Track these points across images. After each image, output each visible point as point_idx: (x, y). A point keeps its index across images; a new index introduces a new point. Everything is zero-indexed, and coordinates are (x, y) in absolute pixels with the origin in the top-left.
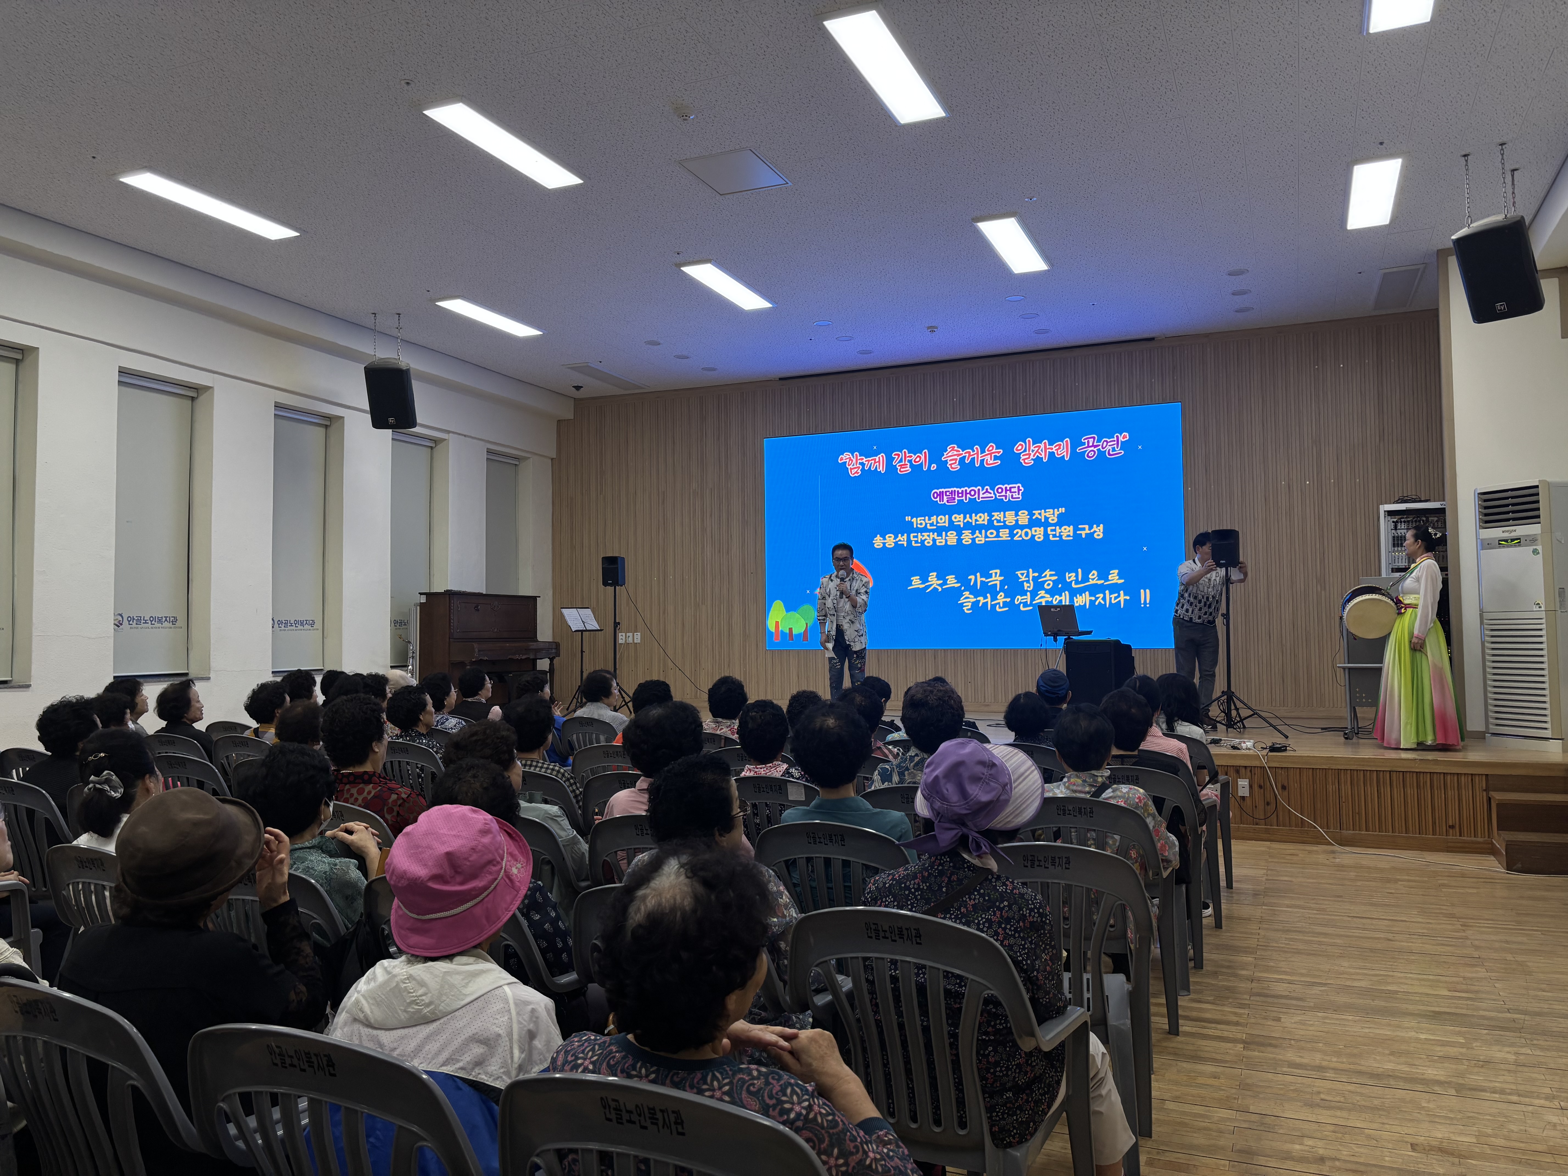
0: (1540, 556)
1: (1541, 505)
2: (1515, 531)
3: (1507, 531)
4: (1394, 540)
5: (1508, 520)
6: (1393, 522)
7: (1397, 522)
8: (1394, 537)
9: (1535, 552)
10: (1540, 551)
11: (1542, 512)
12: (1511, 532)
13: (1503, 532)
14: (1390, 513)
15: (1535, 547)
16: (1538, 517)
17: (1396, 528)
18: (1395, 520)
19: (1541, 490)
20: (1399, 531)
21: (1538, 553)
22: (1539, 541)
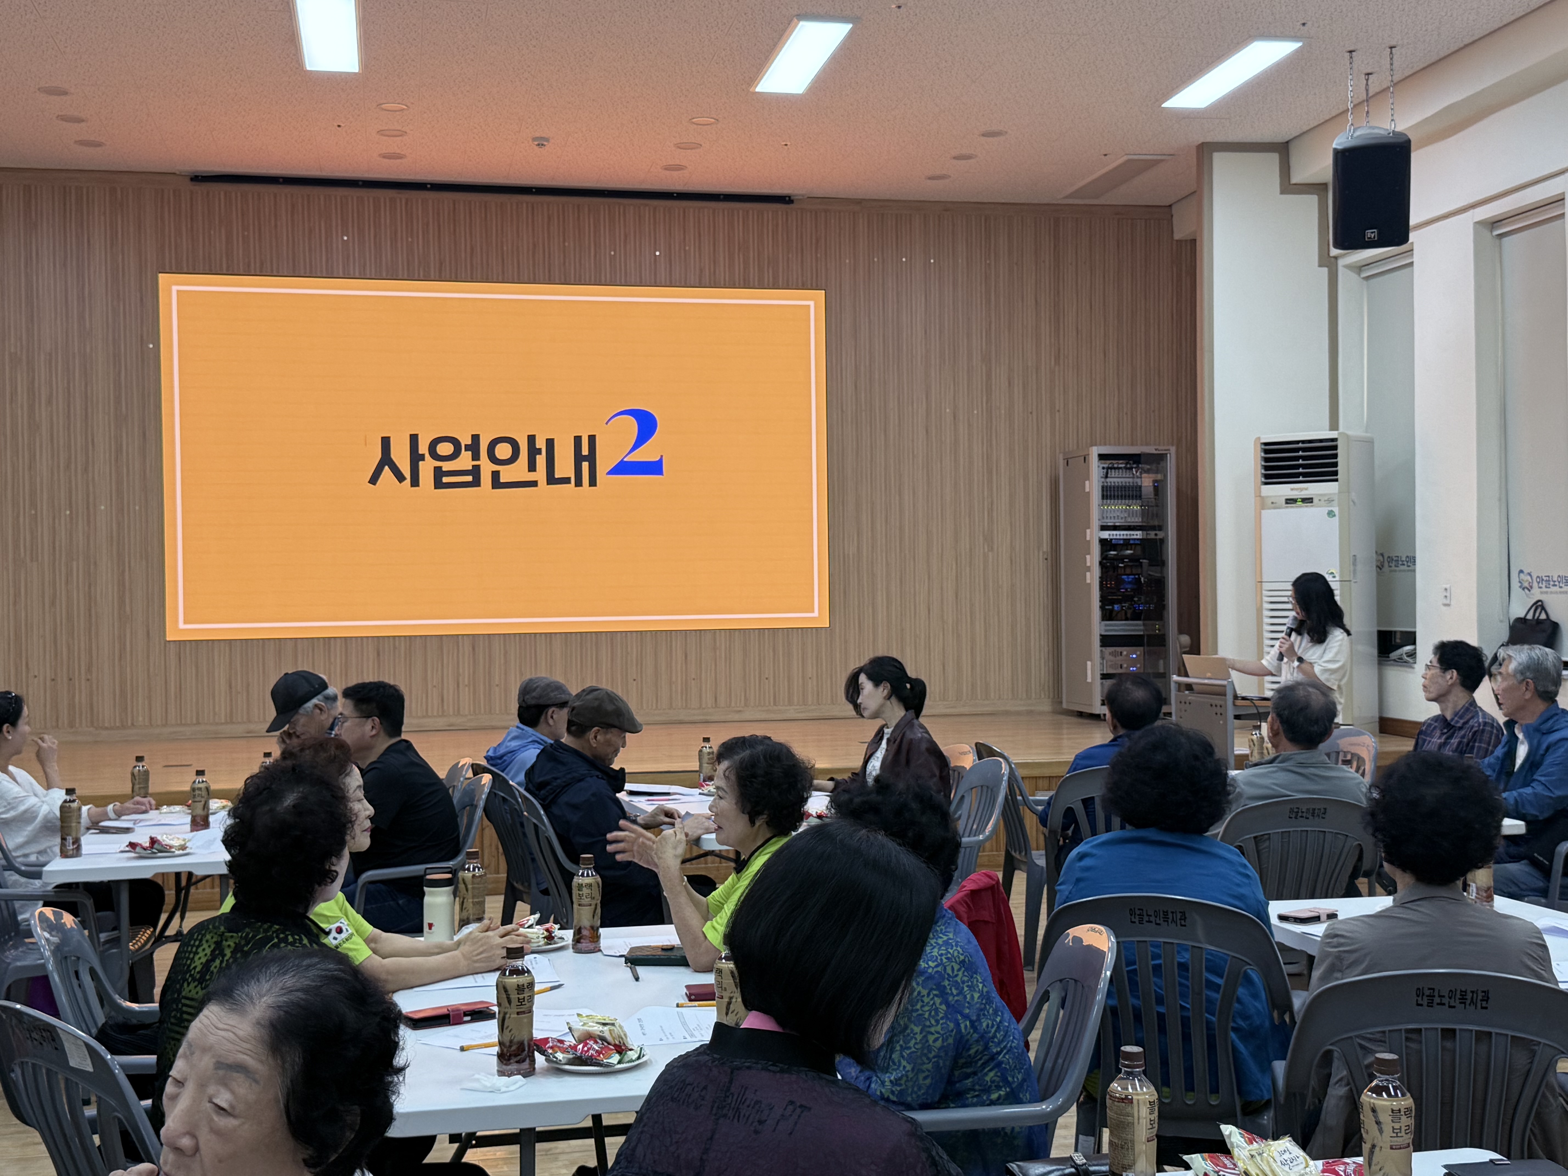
0: (1337, 518)
1: (1340, 459)
2: (1306, 489)
3: (1297, 489)
4: (1103, 491)
5: (1297, 475)
6: (1103, 468)
7: (1108, 468)
8: (1103, 487)
9: (1331, 514)
10: (1337, 513)
11: (1340, 468)
12: (1302, 489)
13: (1292, 489)
14: (1102, 457)
15: (1330, 509)
16: (1336, 473)
17: (1106, 477)
18: (1106, 466)
19: (1340, 444)
20: (1108, 480)
21: (1334, 516)
22: (1336, 503)
